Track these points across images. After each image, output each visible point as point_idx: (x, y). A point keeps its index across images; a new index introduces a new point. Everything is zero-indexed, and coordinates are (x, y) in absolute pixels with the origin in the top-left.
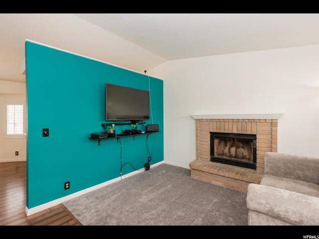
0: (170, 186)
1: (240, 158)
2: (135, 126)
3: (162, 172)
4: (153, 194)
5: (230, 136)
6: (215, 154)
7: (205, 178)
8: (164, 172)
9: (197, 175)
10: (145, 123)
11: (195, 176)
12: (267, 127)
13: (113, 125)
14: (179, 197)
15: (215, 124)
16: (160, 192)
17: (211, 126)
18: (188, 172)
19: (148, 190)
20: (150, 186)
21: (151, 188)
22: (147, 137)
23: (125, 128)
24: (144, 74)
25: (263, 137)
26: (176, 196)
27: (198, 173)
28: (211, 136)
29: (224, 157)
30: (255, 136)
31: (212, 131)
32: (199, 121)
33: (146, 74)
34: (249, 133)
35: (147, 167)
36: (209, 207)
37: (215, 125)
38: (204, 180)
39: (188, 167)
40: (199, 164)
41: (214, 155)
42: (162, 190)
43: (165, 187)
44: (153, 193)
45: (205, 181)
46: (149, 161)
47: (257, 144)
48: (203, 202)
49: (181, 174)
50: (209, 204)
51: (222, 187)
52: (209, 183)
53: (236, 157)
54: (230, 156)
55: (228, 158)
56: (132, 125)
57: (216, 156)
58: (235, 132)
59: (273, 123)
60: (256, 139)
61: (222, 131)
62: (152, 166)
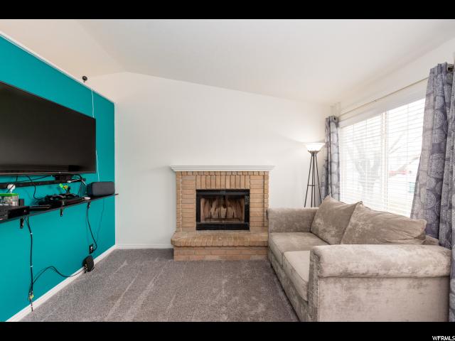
0: (151, 285)
1: (231, 219)
2: (66, 187)
3: (122, 266)
4: (129, 311)
5: (221, 193)
6: (202, 218)
7: (196, 256)
8: (125, 263)
9: (184, 255)
10: (84, 180)
11: (180, 256)
12: (259, 181)
13: (12, 187)
14: (176, 297)
15: (204, 177)
16: (141, 303)
17: (198, 180)
18: (169, 254)
19: (114, 308)
20: (114, 298)
21: (119, 301)
22: (88, 207)
23: (43, 192)
24: (81, 81)
25: (256, 191)
26: (171, 298)
27: (186, 251)
28: (197, 196)
29: (213, 222)
30: (248, 191)
31: (199, 188)
32: (181, 175)
33: (87, 84)
34: (243, 188)
35: (88, 265)
36: (224, 294)
37: (203, 179)
38: (194, 258)
39: (168, 246)
40: (184, 238)
41: (200, 221)
42: (143, 297)
43: (143, 290)
44: (128, 308)
45: (196, 260)
46: (91, 251)
47: (251, 201)
48: (211, 290)
49: (156, 260)
50: (220, 290)
51: (220, 262)
52: (202, 261)
53: (226, 218)
54: (219, 218)
55: (218, 222)
56: (61, 185)
57: (203, 221)
58: (228, 187)
59: (265, 176)
60: (249, 195)
61: (213, 188)
62: (96, 261)
